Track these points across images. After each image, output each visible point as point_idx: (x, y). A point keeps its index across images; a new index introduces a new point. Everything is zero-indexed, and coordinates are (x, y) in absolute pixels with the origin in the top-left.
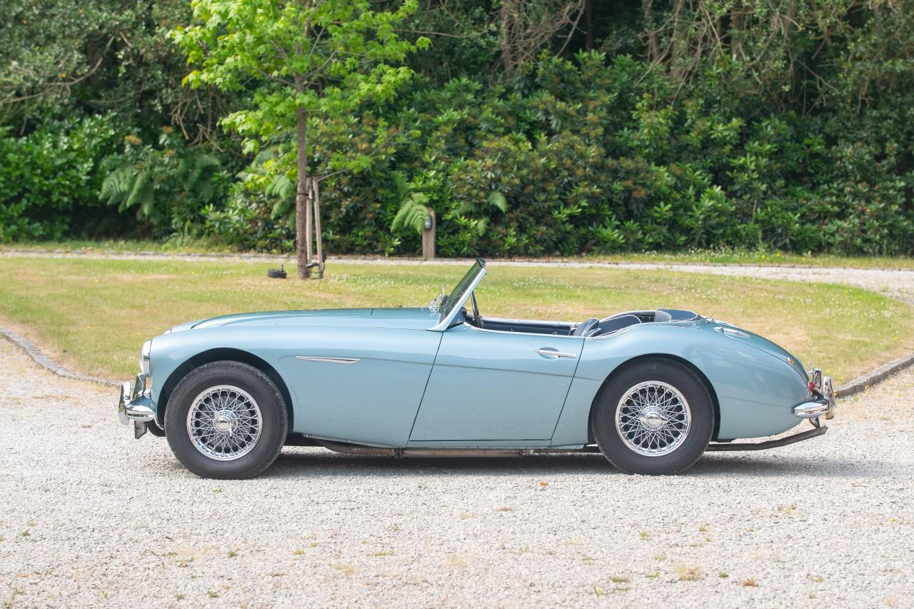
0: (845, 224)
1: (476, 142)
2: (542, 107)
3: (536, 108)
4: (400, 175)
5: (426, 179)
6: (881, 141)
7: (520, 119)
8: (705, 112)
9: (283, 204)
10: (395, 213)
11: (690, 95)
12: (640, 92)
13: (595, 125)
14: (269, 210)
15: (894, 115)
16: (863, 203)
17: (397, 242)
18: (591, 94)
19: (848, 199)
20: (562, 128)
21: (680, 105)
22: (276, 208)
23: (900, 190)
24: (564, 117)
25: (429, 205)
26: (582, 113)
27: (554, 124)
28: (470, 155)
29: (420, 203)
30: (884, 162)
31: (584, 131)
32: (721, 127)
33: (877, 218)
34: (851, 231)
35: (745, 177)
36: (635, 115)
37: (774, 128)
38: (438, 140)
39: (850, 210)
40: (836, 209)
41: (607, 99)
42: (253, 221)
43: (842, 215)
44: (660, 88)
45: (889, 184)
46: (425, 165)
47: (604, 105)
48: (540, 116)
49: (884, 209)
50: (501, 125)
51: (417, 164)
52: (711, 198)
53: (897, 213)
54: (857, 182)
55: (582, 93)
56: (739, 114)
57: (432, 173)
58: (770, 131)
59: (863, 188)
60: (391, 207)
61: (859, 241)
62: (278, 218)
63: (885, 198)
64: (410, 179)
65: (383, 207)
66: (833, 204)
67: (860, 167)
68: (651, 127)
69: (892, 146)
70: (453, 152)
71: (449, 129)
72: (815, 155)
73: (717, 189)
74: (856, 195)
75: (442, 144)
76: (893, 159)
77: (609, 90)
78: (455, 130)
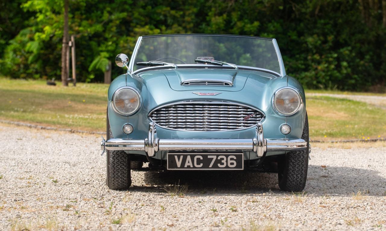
0: (308, 74)
1: (130, 29)
2: (163, 13)
3: (159, 14)
4: (93, 44)
5: (107, 46)
6: (325, 35)
7: (151, 19)
8: (241, 18)
9: (35, 56)
10: (91, 62)
11: (234, 10)
12: (210, 8)
13: (189, 23)
14: (27, 59)
15: (332, 22)
16: (316, 64)
17: (92, 77)
18: (187, 7)
19: (310, 62)
20: (173, 24)
21: (229, 15)
22: (31, 58)
23: (335, 58)
24: (174, 18)
25: (109, 58)
26: (183, 16)
27: (169, 21)
28: (128, 35)
29: (105, 57)
30: (327, 45)
31: (184, 25)
32: (249, 26)
33: (324, 71)
34: (311, 77)
35: (261, 50)
36: (208, 18)
37: (274, 27)
38: (112, 27)
39: (310, 67)
40: (303, 67)
41: (195, 10)
42: (18, 65)
43: (306, 70)
44: (219, 6)
45: (329, 55)
46: (106, 40)
47: (193, 13)
48: (162, 17)
49: (327, 67)
50: (143, 21)
51: (101, 39)
52: (245, 59)
53: (334, 69)
54: (314, 54)
55: (182, 7)
56: (257, 20)
57: (110, 43)
58: (272, 28)
59: (317, 57)
60: (89, 59)
61: (315, 82)
62: (32, 63)
63: (327, 62)
64: (99, 45)
65: (85, 59)
66: (302, 64)
67: (316, 47)
68: (217, 24)
69: (331, 38)
70: (120, 34)
71: (118, 22)
72: (292, 41)
73: (248, 55)
74: (313, 60)
75: (114, 29)
76: (330, 44)
77: (195, 6)
78: (121, 23)
